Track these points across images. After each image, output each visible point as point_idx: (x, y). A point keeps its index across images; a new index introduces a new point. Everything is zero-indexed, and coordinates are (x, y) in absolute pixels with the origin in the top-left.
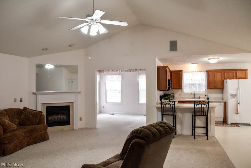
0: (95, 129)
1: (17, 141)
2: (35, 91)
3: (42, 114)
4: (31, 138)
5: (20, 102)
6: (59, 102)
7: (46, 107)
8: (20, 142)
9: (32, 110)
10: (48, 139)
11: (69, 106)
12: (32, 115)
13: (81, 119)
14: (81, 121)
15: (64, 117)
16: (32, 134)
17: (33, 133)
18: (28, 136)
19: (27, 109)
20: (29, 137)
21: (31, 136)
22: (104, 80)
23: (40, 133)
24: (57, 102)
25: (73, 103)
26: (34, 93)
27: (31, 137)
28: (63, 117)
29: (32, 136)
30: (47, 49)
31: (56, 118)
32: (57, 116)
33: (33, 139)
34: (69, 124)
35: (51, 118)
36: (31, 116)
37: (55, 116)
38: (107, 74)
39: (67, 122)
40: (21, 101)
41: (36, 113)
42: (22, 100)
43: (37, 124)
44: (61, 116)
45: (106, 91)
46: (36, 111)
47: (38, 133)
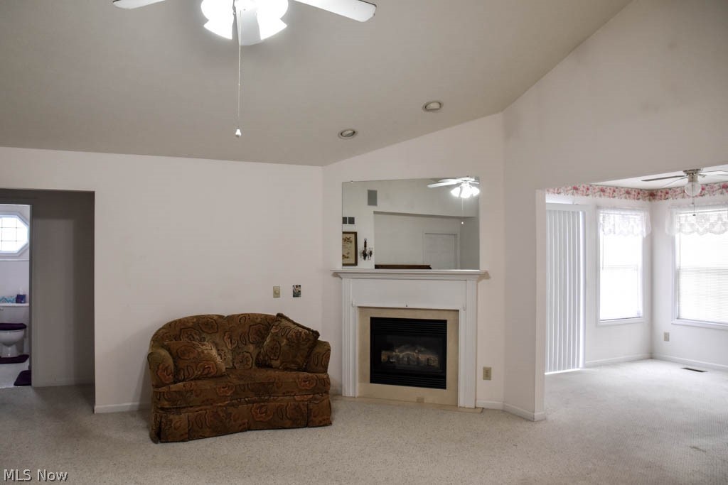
0: (530, 419)
1: (205, 410)
2: (339, 267)
3: (320, 339)
4: (264, 410)
5: (294, 296)
6: (409, 307)
7: (373, 319)
8: (219, 415)
9: (295, 323)
10: (326, 422)
11: (445, 322)
12: (288, 339)
13: (487, 374)
14: (490, 379)
15: (428, 359)
16: (266, 398)
17: (270, 396)
18: (254, 402)
19: (283, 320)
20: (255, 405)
21: (263, 404)
22: (666, 230)
23: (295, 399)
24: (404, 306)
25: (458, 311)
26: (336, 274)
27: (262, 406)
28: (428, 356)
29: (266, 404)
30: (354, 132)
31: (406, 359)
32: (409, 352)
33: (269, 412)
34: (444, 387)
35: (389, 357)
36: (285, 341)
37: (401, 352)
38: (679, 206)
39: (435, 377)
40: (297, 294)
41: (298, 334)
42: (300, 291)
43: (300, 369)
44: (420, 352)
45: (677, 274)
46: (300, 329)
47: (288, 398)
